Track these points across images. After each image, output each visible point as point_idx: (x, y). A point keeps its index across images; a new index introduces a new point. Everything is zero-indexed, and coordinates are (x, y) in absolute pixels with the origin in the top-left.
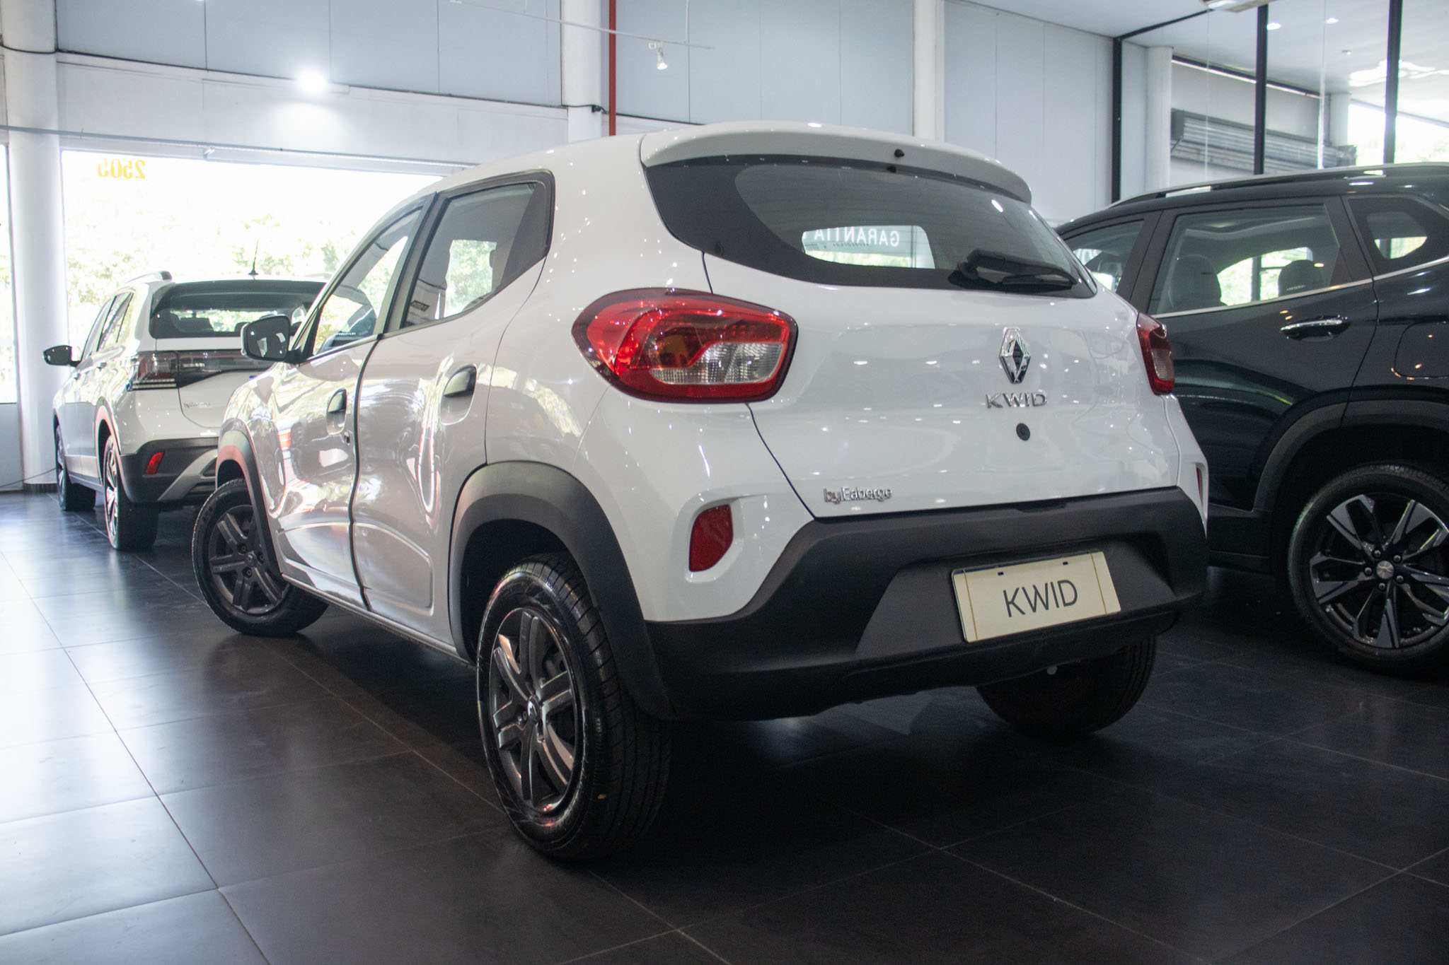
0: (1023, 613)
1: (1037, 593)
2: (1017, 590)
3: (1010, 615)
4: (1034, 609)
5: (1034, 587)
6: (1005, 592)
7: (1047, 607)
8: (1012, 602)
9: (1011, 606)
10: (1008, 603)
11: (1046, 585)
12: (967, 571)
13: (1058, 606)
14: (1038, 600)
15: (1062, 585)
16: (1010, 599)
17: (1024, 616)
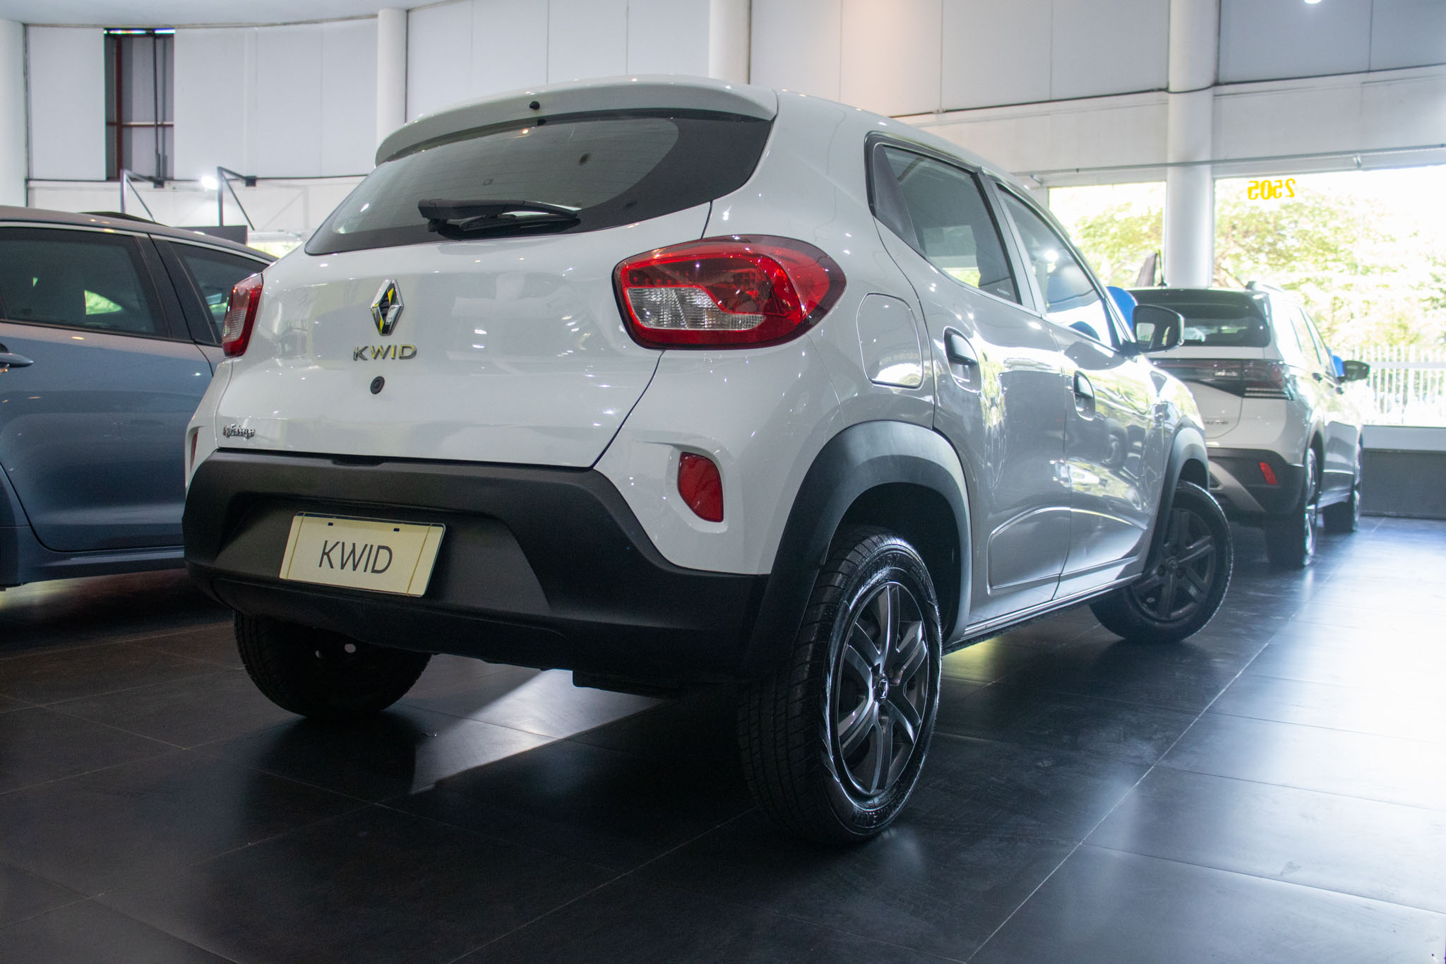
0: (332, 567)
1: (353, 551)
2: (338, 543)
3: (320, 566)
4: (343, 566)
5: (354, 544)
6: (326, 542)
7: (355, 567)
8: (328, 554)
9: (325, 557)
10: (324, 553)
11: (366, 546)
12: (306, 515)
13: (365, 571)
14: (352, 559)
15: (381, 550)
16: (327, 551)
17: (331, 569)
